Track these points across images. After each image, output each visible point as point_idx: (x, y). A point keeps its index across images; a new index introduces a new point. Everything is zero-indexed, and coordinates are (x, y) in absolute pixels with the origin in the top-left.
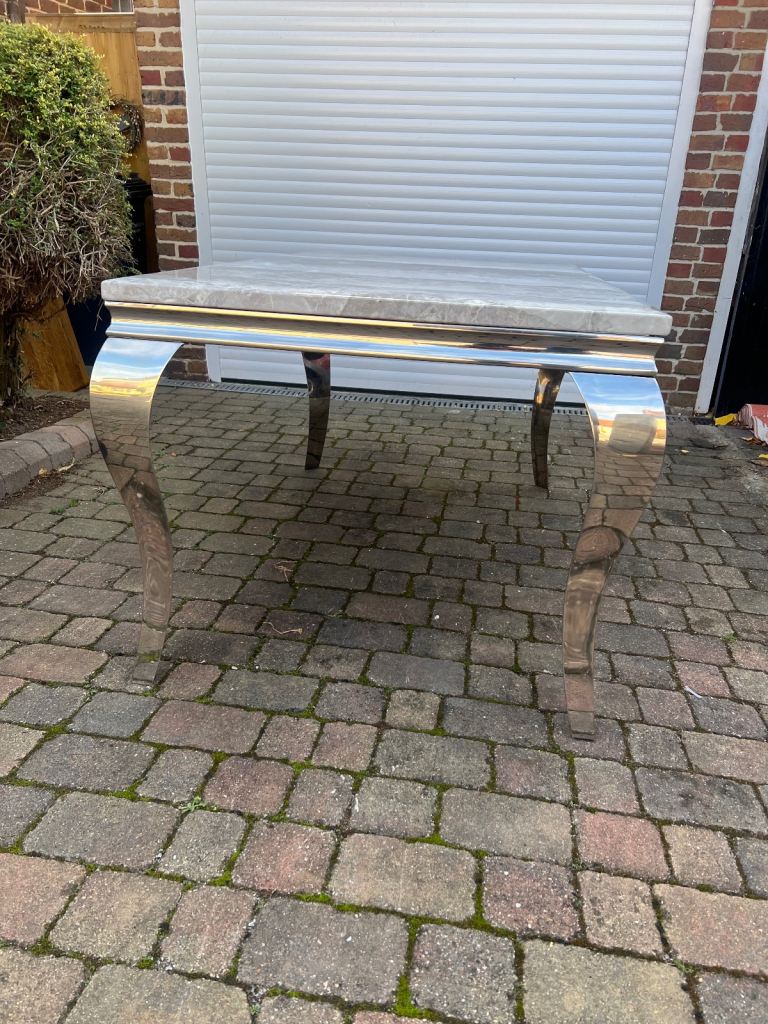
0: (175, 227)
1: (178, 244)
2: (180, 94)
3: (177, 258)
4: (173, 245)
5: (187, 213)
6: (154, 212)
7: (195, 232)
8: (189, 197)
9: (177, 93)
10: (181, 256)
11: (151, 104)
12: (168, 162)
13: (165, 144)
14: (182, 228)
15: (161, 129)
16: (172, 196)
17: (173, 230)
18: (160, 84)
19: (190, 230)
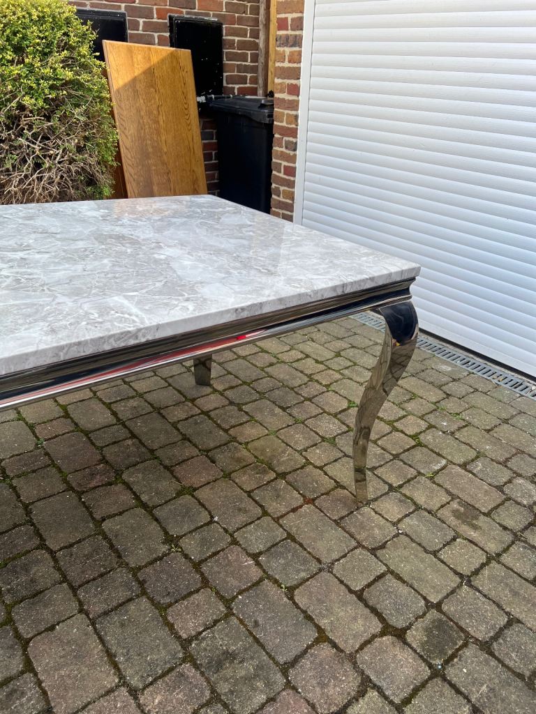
0: (283, 149)
1: (284, 163)
2: (298, 38)
3: (282, 175)
4: (281, 164)
5: (291, 139)
6: (273, 136)
7: (295, 155)
8: (294, 126)
9: (296, 36)
10: (285, 174)
11: (280, 46)
12: (285, 96)
13: (285, 81)
14: (288, 152)
15: (283, 67)
16: (284, 124)
17: (282, 152)
18: (287, 30)
19: (292, 153)
